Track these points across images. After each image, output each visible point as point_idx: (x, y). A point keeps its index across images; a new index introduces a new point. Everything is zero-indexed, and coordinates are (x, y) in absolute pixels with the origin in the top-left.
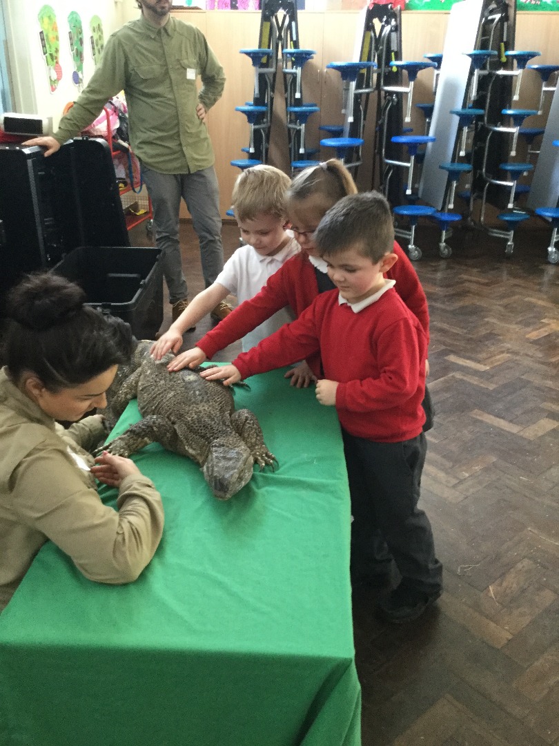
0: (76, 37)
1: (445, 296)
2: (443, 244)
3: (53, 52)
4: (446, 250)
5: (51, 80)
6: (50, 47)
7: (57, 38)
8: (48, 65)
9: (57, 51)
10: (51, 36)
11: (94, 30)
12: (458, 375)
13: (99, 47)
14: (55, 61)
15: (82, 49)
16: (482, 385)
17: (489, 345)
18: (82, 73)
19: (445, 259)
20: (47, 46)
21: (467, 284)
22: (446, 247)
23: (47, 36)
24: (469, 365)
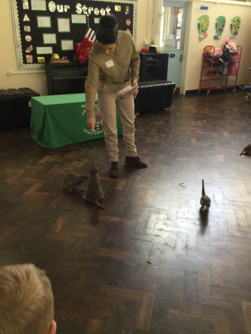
0: (220, 25)
3: (204, 29)
5: (200, 38)
6: (203, 28)
7: (208, 25)
8: (199, 33)
9: (206, 29)
10: (204, 24)
11: (234, 21)
13: (236, 27)
14: (204, 32)
15: (223, 29)
18: (220, 36)
20: (201, 28)
23: (202, 25)
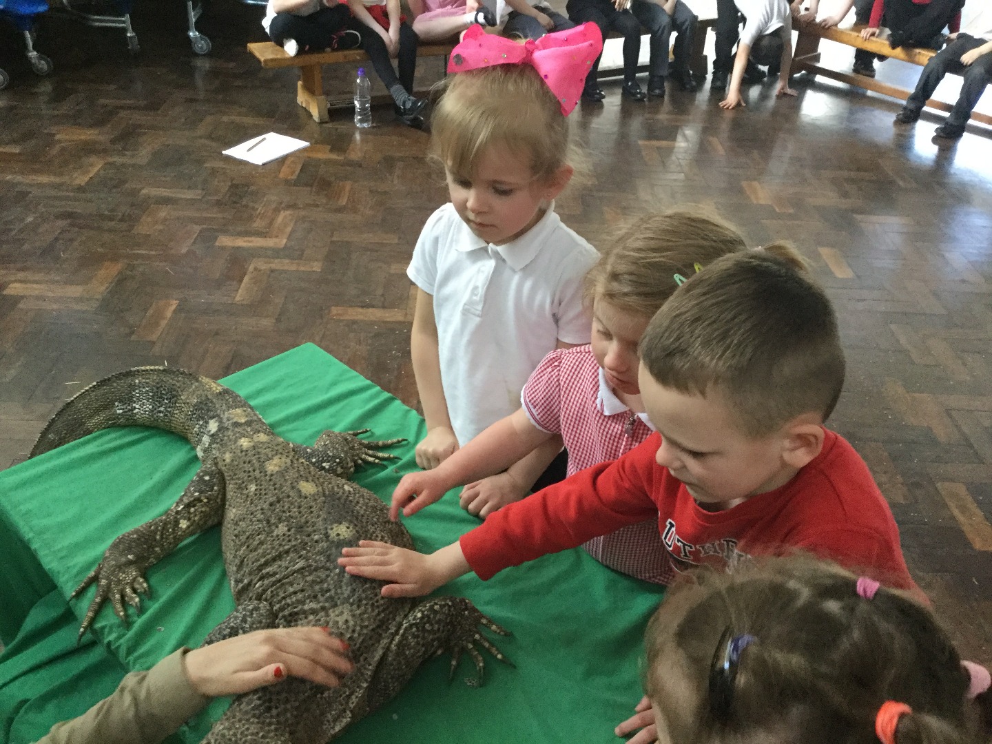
1: (113, 141)
2: (33, 54)
4: (43, 62)
12: (262, 265)
16: (302, 269)
17: (251, 204)
19: (48, 75)
21: (123, 114)
22: (40, 58)
24: (258, 245)
